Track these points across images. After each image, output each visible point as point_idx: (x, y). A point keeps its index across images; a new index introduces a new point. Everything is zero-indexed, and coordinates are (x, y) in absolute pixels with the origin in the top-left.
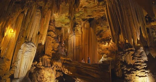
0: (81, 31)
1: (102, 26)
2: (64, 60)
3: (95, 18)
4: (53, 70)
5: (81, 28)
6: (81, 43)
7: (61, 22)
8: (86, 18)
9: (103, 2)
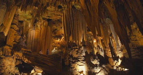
0: (41, 27)
1: (57, 26)
2: (25, 51)
3: (53, 19)
4: (13, 59)
5: (41, 25)
6: (39, 37)
7: (24, 17)
8: (46, 17)
9: (61, 10)
